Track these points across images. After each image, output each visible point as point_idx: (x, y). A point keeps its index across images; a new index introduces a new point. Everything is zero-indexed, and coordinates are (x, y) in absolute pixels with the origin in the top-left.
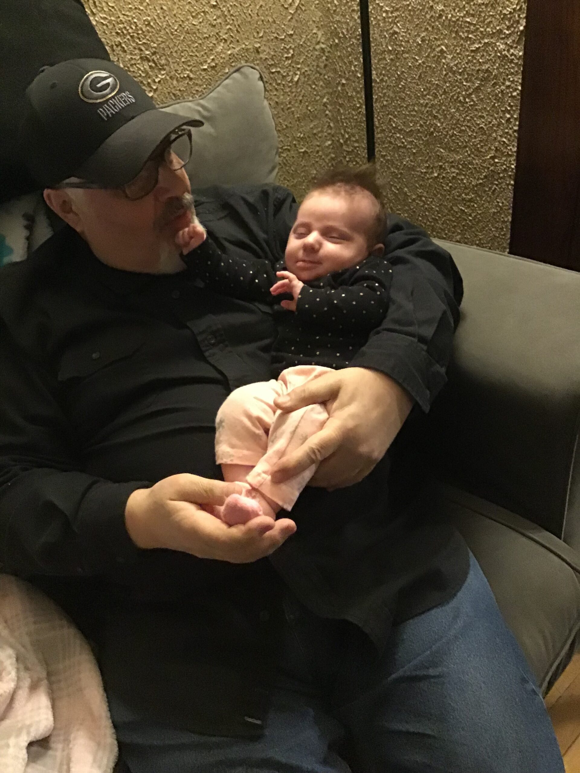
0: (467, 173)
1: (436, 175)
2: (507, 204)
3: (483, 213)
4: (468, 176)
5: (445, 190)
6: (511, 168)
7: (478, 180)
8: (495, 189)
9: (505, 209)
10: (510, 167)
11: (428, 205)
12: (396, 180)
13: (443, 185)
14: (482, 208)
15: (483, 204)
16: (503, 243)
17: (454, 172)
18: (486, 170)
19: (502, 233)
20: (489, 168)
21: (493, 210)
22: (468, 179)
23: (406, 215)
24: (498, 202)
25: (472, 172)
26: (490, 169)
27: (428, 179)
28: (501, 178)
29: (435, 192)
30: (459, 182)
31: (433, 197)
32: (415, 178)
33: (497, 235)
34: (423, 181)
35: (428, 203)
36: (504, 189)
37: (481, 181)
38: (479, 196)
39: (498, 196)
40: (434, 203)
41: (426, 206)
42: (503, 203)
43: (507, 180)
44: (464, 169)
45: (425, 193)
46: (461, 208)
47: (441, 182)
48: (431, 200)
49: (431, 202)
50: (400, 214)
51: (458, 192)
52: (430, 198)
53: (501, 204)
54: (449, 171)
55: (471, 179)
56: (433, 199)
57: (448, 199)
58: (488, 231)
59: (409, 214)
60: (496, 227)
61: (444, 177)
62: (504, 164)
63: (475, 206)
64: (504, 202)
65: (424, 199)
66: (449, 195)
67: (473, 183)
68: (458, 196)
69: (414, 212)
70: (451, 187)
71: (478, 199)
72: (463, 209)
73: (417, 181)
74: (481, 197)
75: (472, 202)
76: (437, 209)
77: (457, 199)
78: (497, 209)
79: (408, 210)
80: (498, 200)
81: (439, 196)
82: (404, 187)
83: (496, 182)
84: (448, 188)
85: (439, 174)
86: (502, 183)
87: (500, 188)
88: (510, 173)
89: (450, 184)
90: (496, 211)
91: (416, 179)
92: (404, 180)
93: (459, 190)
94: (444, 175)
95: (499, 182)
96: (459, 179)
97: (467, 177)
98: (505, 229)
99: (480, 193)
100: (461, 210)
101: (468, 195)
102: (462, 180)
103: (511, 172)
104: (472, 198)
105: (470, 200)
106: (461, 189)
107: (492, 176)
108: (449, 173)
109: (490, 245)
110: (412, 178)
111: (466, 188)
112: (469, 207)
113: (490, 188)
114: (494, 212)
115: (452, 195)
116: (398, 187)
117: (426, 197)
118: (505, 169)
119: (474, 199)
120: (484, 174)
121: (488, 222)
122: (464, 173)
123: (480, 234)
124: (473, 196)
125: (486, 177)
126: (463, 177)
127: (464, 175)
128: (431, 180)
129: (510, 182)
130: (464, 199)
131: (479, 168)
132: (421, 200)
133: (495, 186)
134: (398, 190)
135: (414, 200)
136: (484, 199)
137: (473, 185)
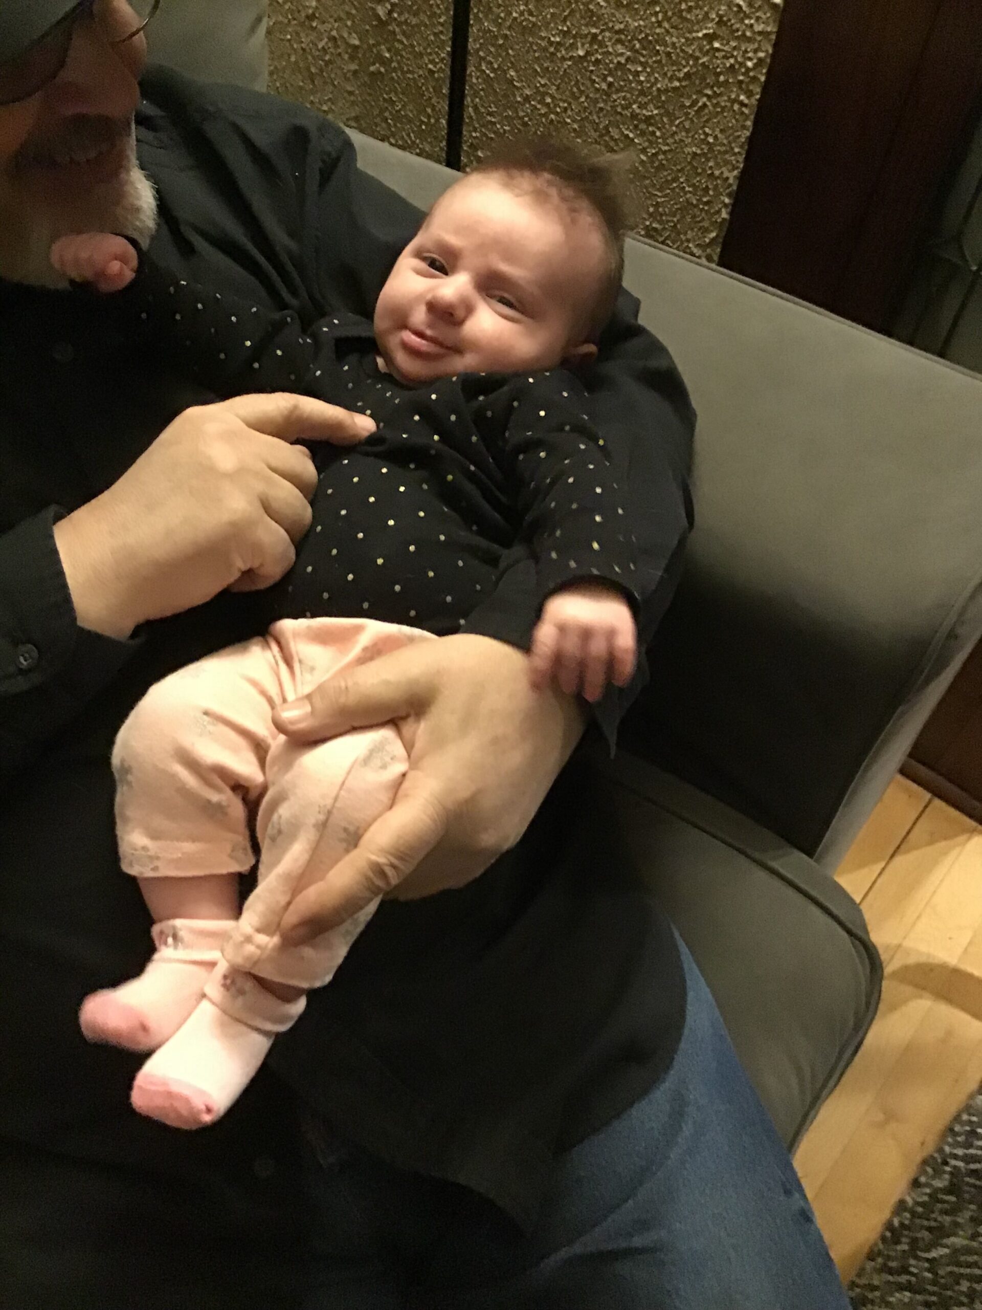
0: (650, 61)
1: (581, 53)
2: (725, 141)
3: (670, 151)
4: (651, 67)
5: (597, 90)
6: (745, 66)
7: (671, 79)
8: (705, 105)
9: (719, 151)
10: (742, 64)
11: (557, 114)
12: (492, 49)
13: (594, 77)
14: (670, 141)
15: (675, 133)
16: (703, 219)
17: (622, 54)
18: (691, 63)
19: (705, 199)
20: (697, 59)
21: (694, 149)
22: (649, 75)
23: (507, 128)
24: (707, 135)
25: (659, 62)
26: (701, 61)
27: (563, 59)
28: (720, 85)
29: (575, 90)
30: (631, 77)
31: (570, 100)
32: (535, 51)
33: (695, 202)
34: (552, 61)
35: (558, 110)
36: (723, 108)
37: (677, 84)
38: (667, 113)
39: (707, 121)
40: (569, 112)
41: (552, 116)
42: (716, 138)
43: (732, 91)
44: (644, 52)
45: (554, 88)
46: (626, 132)
47: (592, 71)
48: (566, 105)
49: (565, 109)
50: (494, 124)
51: (624, 98)
52: (564, 101)
53: (711, 140)
54: (611, 50)
55: (657, 75)
56: (570, 104)
57: (601, 109)
58: (677, 190)
59: (513, 127)
60: (693, 185)
61: (597, 62)
62: (732, 56)
63: (658, 134)
64: (719, 135)
65: (549, 100)
66: (605, 101)
67: (659, 86)
68: (623, 108)
69: (525, 124)
70: (610, 85)
71: (665, 120)
72: (631, 135)
73: (538, 58)
74: (672, 117)
75: (651, 125)
76: (576, 126)
77: (621, 114)
78: (702, 149)
79: (513, 119)
80: (707, 130)
81: (583, 99)
82: (509, 68)
83: (709, 92)
84: (604, 86)
85: (588, 53)
86: (720, 95)
87: (715, 106)
88: (741, 78)
89: (610, 79)
90: (699, 152)
91: (537, 55)
92: (510, 51)
93: (628, 95)
94: (599, 57)
95: (715, 92)
96: (629, 70)
97: (648, 70)
98: (711, 193)
99: (671, 108)
100: (627, 136)
101: (646, 108)
102: (637, 74)
103: (743, 74)
104: (651, 117)
105: (648, 120)
106: (633, 95)
107: (703, 79)
108: (610, 53)
109: (675, 219)
110: (528, 52)
111: (642, 93)
112: (643, 134)
113: (694, 103)
114: (695, 154)
115: (610, 104)
116: (496, 66)
117: (552, 97)
118: (732, 66)
119: (657, 118)
120: (686, 70)
121: (679, 171)
122: (642, 59)
123: (659, 194)
124: (656, 112)
125: (688, 76)
126: (640, 69)
127: (641, 63)
128: (570, 63)
129: (738, 96)
130: (634, 116)
131: (678, 55)
132: (542, 102)
133: (705, 99)
134: (494, 70)
135: (527, 99)
136: (677, 122)
137: (658, 90)
